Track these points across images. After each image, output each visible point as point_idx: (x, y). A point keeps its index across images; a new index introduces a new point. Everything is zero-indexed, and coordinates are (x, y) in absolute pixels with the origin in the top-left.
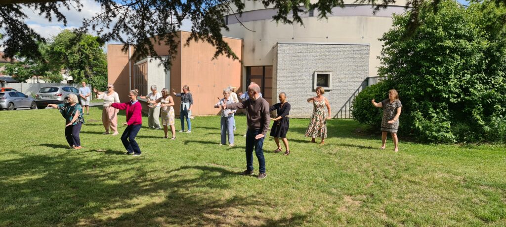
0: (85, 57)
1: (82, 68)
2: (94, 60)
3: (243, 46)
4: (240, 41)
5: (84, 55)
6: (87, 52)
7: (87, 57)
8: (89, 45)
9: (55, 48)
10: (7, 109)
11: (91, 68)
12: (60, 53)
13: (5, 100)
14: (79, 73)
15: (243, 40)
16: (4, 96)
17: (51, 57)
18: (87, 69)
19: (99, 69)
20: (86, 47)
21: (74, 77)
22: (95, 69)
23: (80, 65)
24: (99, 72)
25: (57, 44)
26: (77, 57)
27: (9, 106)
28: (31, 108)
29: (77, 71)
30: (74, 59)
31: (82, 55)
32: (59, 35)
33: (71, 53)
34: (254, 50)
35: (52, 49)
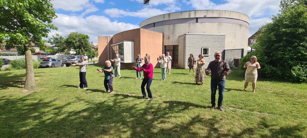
0: (81, 44)
1: (80, 48)
2: (85, 45)
3: (163, 36)
4: (162, 34)
5: (81, 43)
6: (82, 41)
7: (82, 43)
8: (83, 38)
9: (69, 40)
10: (51, 67)
11: (84, 49)
12: (71, 42)
13: (50, 63)
14: (79, 50)
15: (163, 34)
16: (50, 61)
17: (66, 44)
18: (83, 49)
19: (87, 49)
20: (82, 40)
21: (77, 52)
22: (85, 49)
23: (79, 47)
24: (87, 50)
25: (69, 38)
26: (78, 43)
27: (52, 65)
28: (62, 66)
29: (78, 50)
30: (77, 45)
31: (80, 43)
32: (70, 34)
33: (75, 42)
34: (169, 38)
35: (67, 40)
